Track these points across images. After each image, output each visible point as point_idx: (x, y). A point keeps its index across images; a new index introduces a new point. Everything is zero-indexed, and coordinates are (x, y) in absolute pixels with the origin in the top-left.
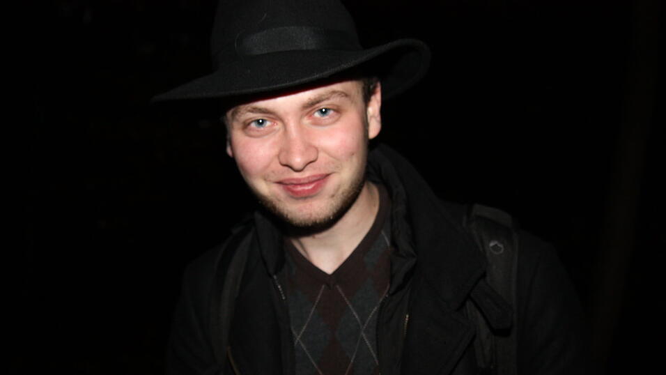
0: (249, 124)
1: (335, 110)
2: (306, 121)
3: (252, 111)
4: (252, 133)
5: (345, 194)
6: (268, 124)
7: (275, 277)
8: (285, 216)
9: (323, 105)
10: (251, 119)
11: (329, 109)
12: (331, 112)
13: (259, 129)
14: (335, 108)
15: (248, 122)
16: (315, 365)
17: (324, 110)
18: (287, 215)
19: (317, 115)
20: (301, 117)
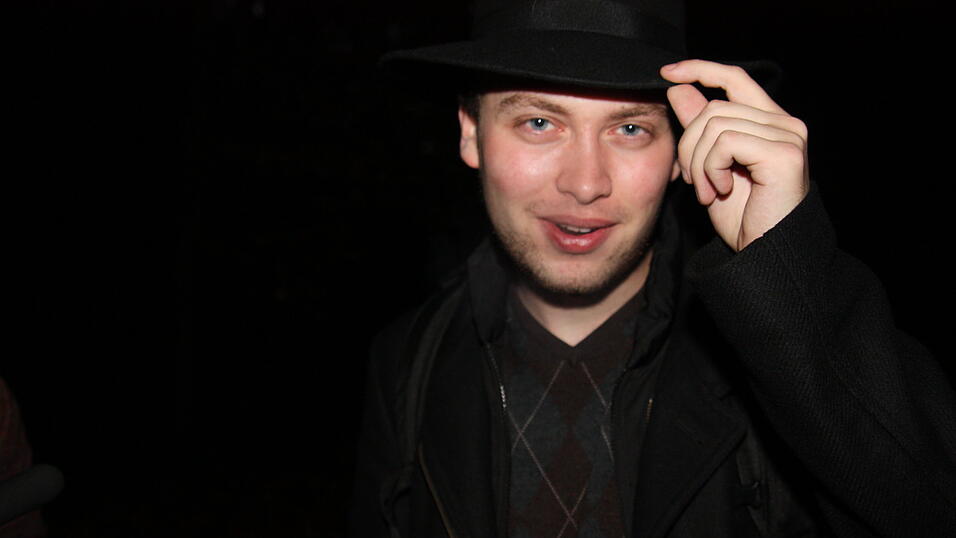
0: (525, 122)
1: (647, 131)
2: (606, 137)
3: (535, 105)
4: (527, 135)
5: (626, 257)
6: (549, 127)
7: (488, 346)
8: (535, 272)
9: (632, 121)
10: (530, 115)
11: (638, 127)
12: (641, 132)
13: (535, 132)
14: (650, 128)
15: (525, 118)
16: (542, 472)
17: (631, 127)
18: (539, 271)
19: (620, 131)
20: (601, 130)
